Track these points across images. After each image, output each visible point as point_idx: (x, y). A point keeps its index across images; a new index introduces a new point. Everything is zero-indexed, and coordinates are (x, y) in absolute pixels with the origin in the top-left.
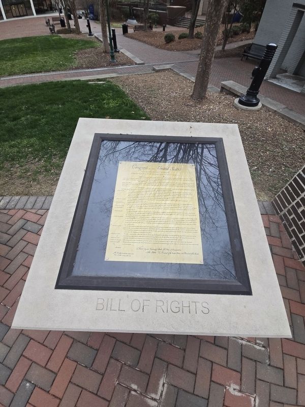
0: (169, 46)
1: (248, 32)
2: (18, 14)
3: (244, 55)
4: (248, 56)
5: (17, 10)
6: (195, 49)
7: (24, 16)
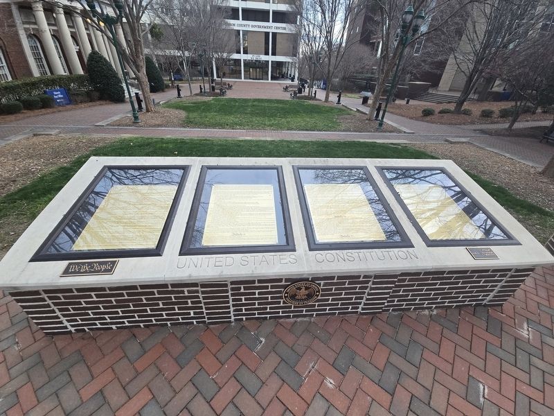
0: (428, 118)
1: (534, 113)
2: (255, 77)
3: (544, 138)
4: (548, 139)
5: (255, 72)
6: (464, 124)
7: (259, 79)
